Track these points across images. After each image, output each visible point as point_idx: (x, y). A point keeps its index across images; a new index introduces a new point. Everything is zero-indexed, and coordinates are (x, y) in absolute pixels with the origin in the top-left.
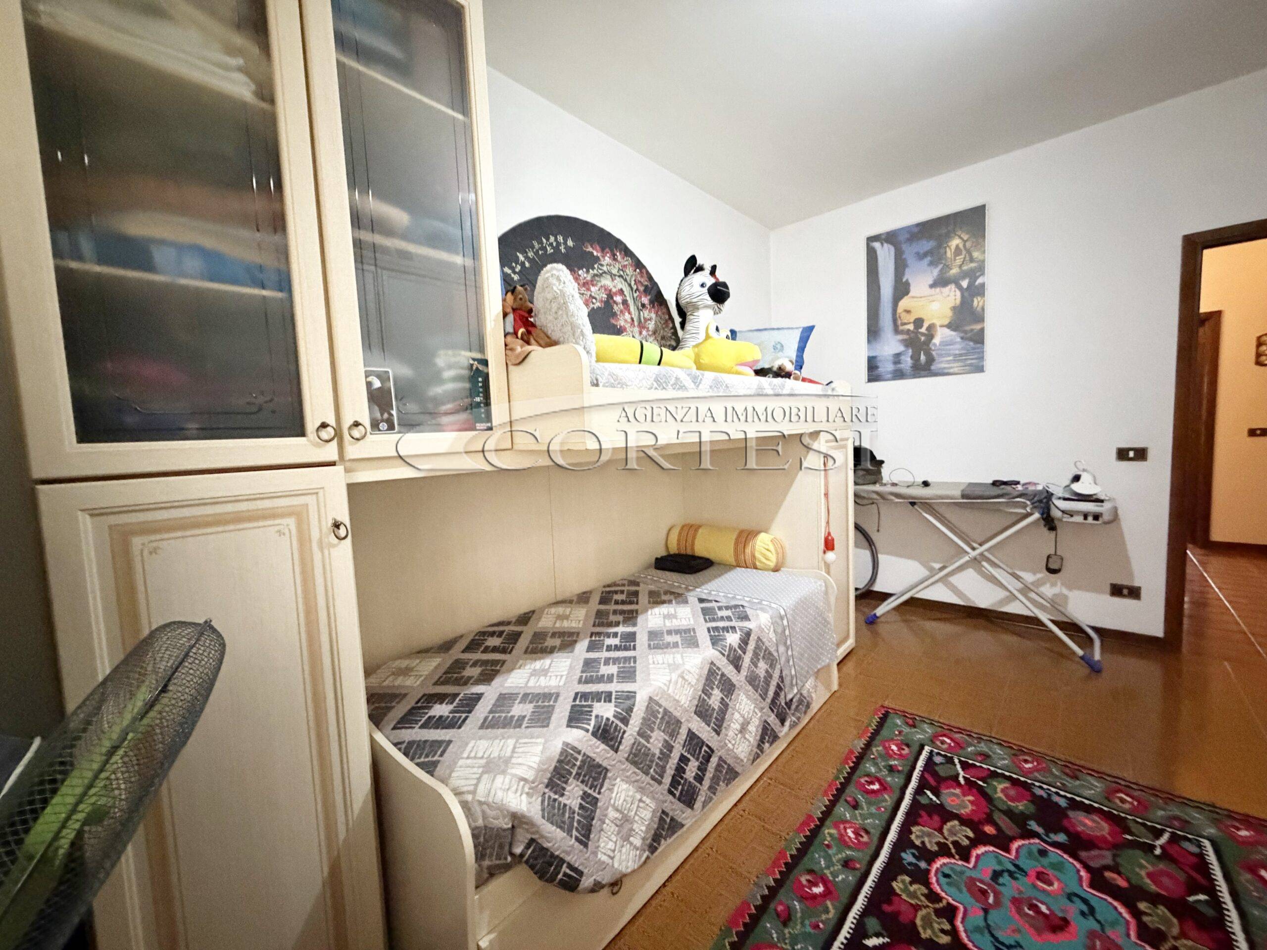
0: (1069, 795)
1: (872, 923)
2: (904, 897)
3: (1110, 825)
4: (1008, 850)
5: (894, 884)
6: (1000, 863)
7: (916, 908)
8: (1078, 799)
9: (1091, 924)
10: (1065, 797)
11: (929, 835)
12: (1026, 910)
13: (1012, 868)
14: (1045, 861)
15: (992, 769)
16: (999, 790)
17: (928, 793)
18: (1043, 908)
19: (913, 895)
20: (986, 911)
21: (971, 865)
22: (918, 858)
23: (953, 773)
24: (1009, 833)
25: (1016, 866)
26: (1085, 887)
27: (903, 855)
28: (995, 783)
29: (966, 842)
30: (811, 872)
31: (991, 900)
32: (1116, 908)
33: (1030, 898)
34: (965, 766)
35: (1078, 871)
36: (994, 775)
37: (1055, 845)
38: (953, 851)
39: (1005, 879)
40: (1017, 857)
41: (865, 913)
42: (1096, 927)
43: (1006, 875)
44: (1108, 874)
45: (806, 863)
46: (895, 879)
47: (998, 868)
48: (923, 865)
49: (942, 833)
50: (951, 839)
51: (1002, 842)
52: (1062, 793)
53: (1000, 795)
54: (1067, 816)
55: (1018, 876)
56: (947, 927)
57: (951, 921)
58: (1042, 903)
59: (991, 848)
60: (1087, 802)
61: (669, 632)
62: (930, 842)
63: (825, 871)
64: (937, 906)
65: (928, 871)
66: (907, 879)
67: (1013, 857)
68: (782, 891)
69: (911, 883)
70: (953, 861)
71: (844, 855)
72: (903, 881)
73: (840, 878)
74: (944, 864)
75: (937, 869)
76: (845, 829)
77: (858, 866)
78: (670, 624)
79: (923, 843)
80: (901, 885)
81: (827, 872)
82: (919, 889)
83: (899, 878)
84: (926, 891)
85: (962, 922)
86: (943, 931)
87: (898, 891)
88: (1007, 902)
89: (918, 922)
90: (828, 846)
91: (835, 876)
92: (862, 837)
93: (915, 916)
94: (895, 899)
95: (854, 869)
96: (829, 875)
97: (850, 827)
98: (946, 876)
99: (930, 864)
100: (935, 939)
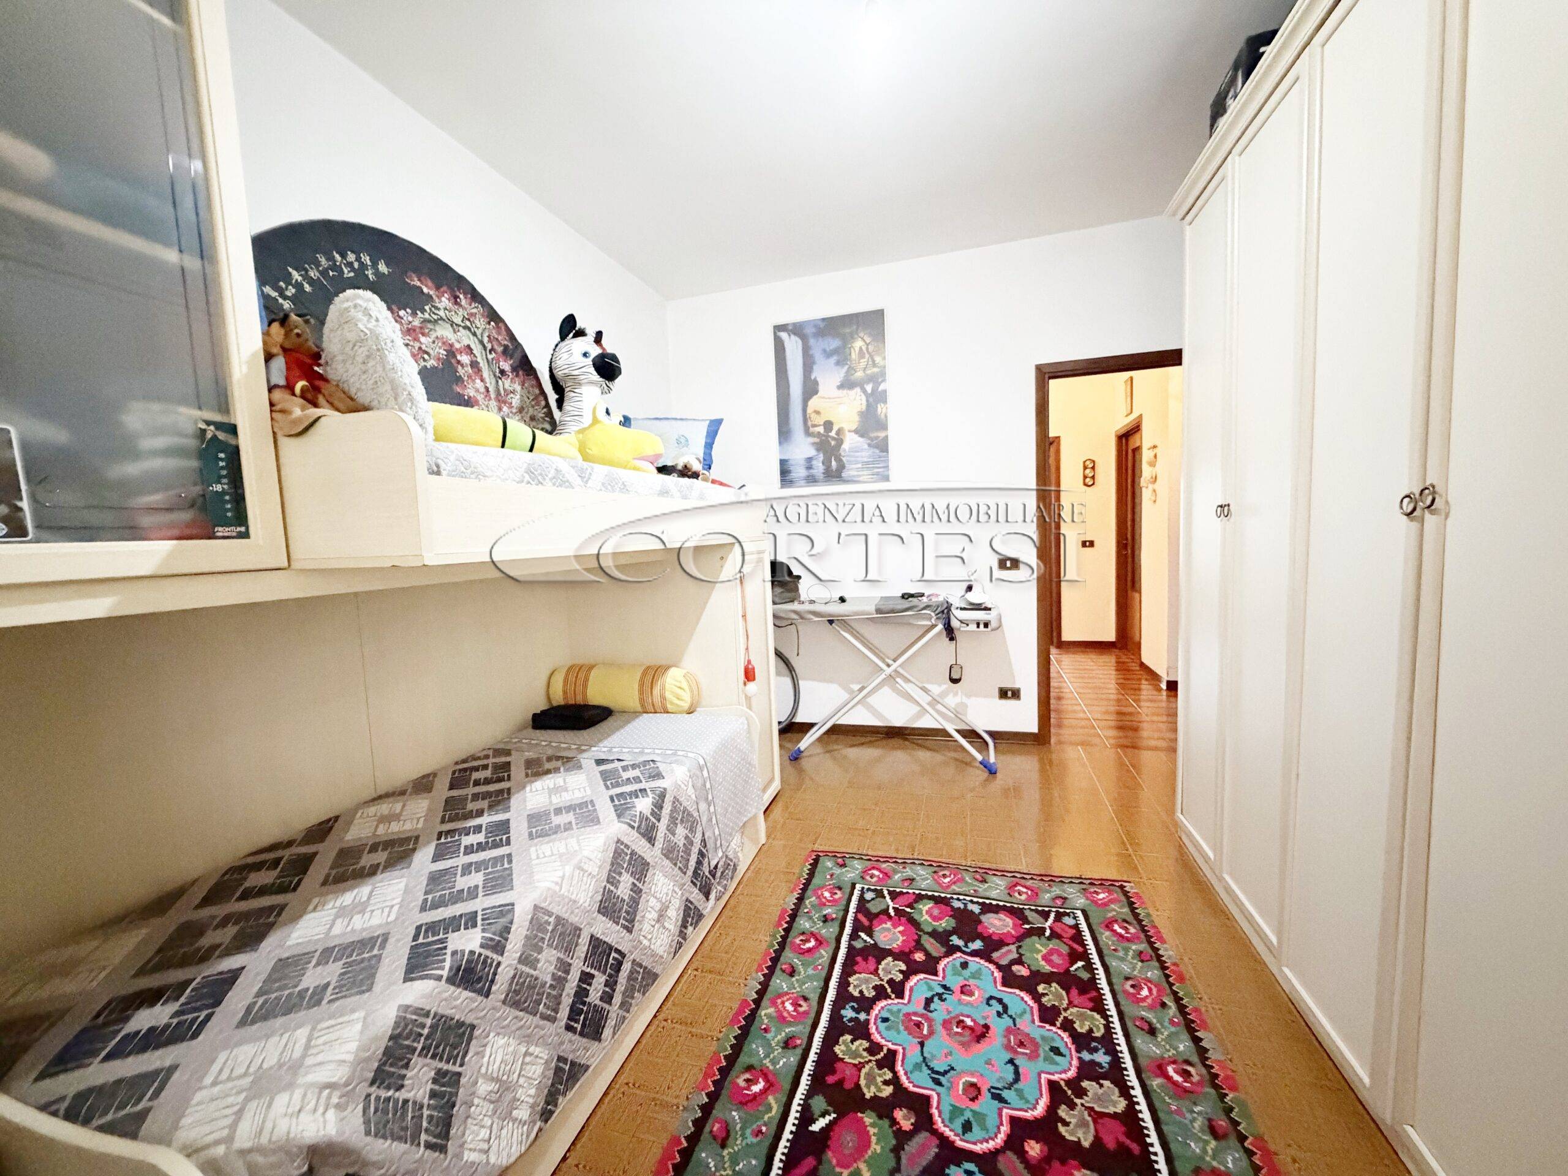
0: (981, 900)
1: (819, 1103)
2: (847, 1060)
3: (1011, 919)
4: (935, 974)
5: (837, 1049)
6: (930, 988)
7: (859, 1067)
8: (987, 901)
9: (1006, 1021)
10: (977, 903)
11: (867, 981)
12: (956, 1030)
13: (941, 990)
14: (966, 973)
15: (917, 892)
16: (924, 912)
17: (862, 935)
18: (969, 1022)
19: (855, 1054)
20: (922, 1044)
21: (906, 1001)
22: (857, 1011)
23: (883, 907)
24: (935, 954)
25: (945, 987)
26: (1000, 987)
27: (843, 1012)
28: (921, 906)
29: (899, 977)
30: (749, 1068)
31: (925, 1032)
32: (1022, 999)
33: (958, 1016)
34: (894, 895)
35: (993, 972)
36: (919, 898)
37: (975, 953)
38: (889, 990)
39: (936, 1004)
40: (944, 978)
41: (809, 1095)
42: (1010, 1022)
43: (936, 999)
44: (1015, 968)
45: (743, 1060)
46: (837, 1042)
47: (929, 995)
48: (862, 1016)
49: (878, 975)
50: (886, 979)
51: (930, 967)
52: (975, 900)
53: (926, 917)
54: (980, 922)
55: (944, 996)
56: (889, 1076)
57: (892, 1069)
58: (968, 1016)
59: (922, 976)
60: (994, 902)
61: (558, 811)
62: (867, 988)
63: (764, 1062)
64: (879, 1057)
65: (867, 1021)
66: (848, 1038)
67: (940, 979)
68: (718, 1106)
69: (852, 1042)
70: (890, 1001)
71: (783, 1034)
72: (844, 1042)
73: (781, 1063)
74: (882, 1008)
75: (877, 1015)
76: (783, 1003)
77: (798, 1042)
78: (557, 800)
79: (861, 992)
80: (843, 1047)
81: (767, 1062)
82: (861, 1045)
83: (841, 1039)
84: (866, 1044)
85: (902, 1066)
86: (886, 1083)
87: (841, 1056)
88: (938, 1028)
89: (862, 1082)
90: (766, 1030)
91: (774, 1062)
92: (800, 1006)
93: (859, 1077)
94: (838, 1065)
95: (795, 1047)
96: (768, 1065)
97: (788, 1000)
98: (885, 1020)
99: (868, 1014)
100: (877, 1094)
